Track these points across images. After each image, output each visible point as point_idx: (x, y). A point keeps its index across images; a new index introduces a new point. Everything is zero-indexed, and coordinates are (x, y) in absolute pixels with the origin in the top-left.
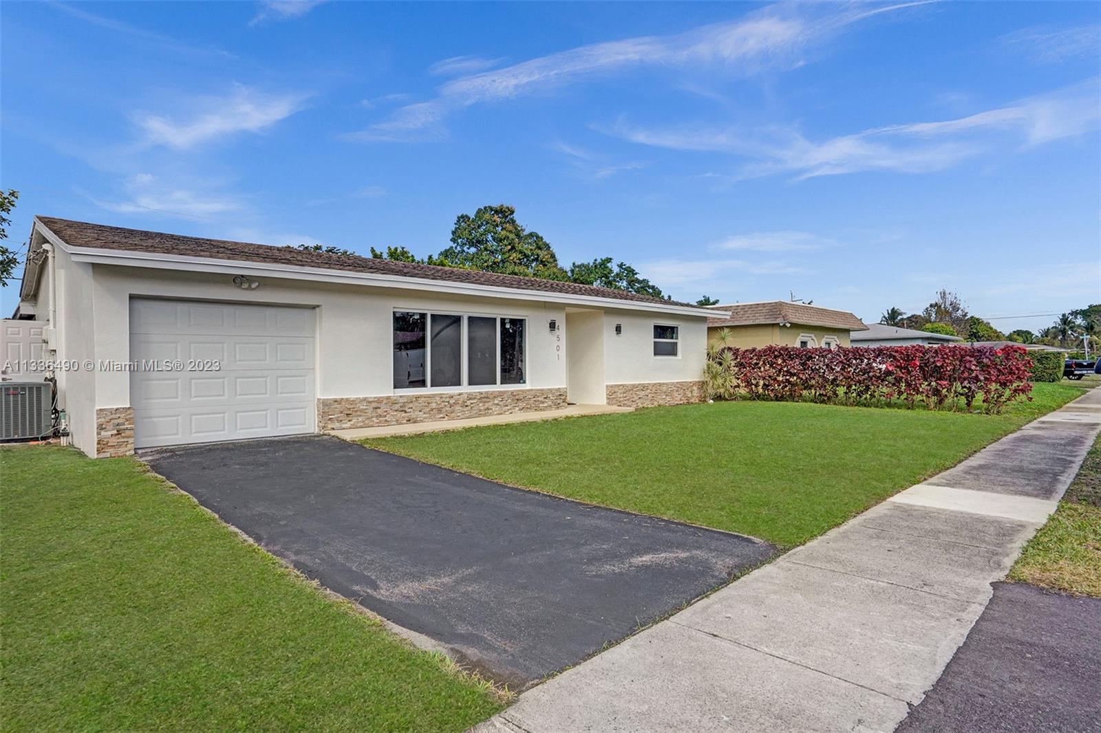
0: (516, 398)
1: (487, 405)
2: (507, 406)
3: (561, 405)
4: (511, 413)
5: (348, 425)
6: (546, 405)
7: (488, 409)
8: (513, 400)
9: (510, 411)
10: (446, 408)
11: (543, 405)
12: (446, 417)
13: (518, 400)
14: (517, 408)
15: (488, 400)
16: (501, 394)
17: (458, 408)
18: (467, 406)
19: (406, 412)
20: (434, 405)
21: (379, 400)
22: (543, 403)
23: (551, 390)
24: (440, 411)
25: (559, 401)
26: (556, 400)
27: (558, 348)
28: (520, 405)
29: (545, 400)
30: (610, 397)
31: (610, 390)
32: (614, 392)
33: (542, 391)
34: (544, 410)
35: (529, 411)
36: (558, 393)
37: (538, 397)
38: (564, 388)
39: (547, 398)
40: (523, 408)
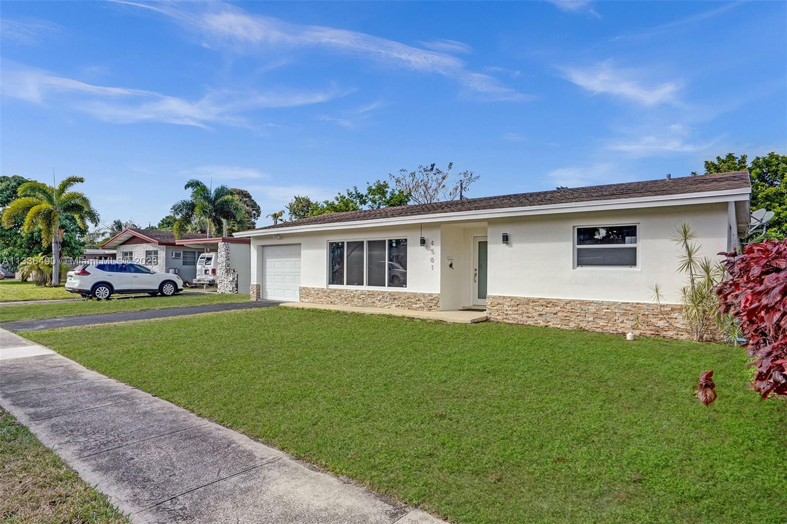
0: (394, 297)
1: (373, 300)
2: (387, 302)
3: (432, 308)
4: (389, 308)
5: (307, 301)
6: (418, 306)
7: (374, 302)
8: (390, 299)
9: (389, 306)
10: (349, 298)
11: (415, 306)
12: (348, 304)
13: (395, 299)
14: (394, 305)
15: (374, 296)
16: (384, 292)
17: (355, 299)
18: (360, 299)
19: (330, 298)
20: (343, 296)
21: (319, 290)
22: (416, 304)
23: (423, 295)
24: (346, 299)
25: (431, 305)
26: (428, 303)
27: (432, 260)
28: (396, 302)
29: (418, 302)
30: (492, 308)
31: (491, 302)
32: (498, 304)
33: (415, 295)
34: (416, 310)
35: (403, 308)
36: (430, 298)
37: (412, 299)
38: (436, 294)
39: (419, 300)
40: (399, 306)
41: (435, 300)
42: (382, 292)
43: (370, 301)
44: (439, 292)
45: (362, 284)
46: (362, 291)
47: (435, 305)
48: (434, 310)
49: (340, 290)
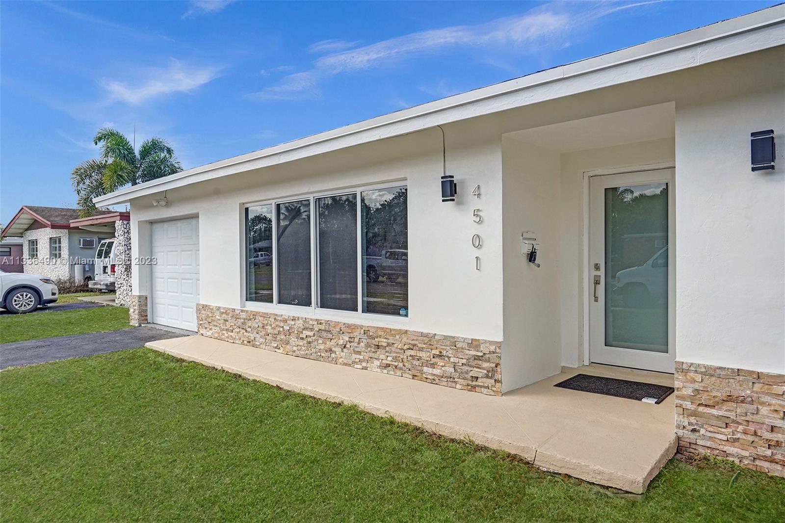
0: (377, 343)
1: (329, 344)
2: (359, 353)
3: (479, 383)
4: (365, 368)
6: (437, 371)
7: (330, 350)
8: (368, 346)
9: (364, 364)
11: (430, 370)
12: (281, 348)
14: (377, 363)
15: (330, 336)
16: (352, 328)
18: (304, 338)
22: (433, 366)
23: (453, 342)
25: (475, 372)
26: (466, 368)
27: (477, 242)
28: (382, 357)
29: (437, 360)
30: (701, 409)
31: (697, 386)
32: (729, 399)
33: (429, 340)
34: (433, 382)
35: (399, 373)
36: (473, 353)
37: (421, 350)
38: (491, 343)
39: (440, 356)
40: (388, 365)
41: (488, 361)
42: (348, 326)
43: (322, 347)
44: (499, 338)
45: (308, 303)
46: (306, 320)
47: (487, 377)
48: (485, 391)
49: (265, 316)
